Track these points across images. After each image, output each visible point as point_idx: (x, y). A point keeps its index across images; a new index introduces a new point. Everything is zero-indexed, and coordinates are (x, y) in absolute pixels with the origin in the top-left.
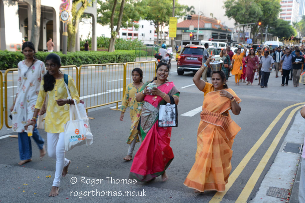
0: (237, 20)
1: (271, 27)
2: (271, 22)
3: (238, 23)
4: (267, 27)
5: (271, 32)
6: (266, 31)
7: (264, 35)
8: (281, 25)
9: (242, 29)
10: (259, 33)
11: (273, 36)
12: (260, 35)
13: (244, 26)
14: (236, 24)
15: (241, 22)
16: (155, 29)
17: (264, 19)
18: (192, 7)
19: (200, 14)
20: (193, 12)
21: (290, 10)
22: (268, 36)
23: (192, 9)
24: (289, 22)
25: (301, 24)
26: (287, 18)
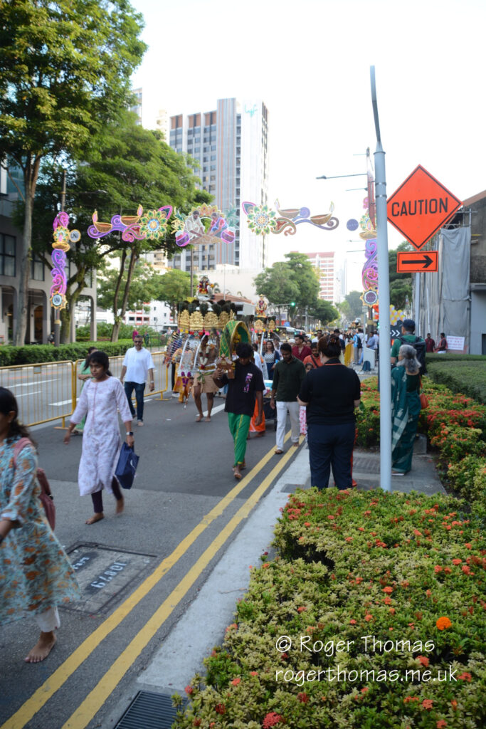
0: (272, 300)
1: (311, 309)
2: (312, 302)
3: (272, 304)
4: (307, 309)
5: (312, 315)
6: (306, 313)
7: (304, 318)
8: (322, 306)
9: (277, 310)
10: (298, 315)
11: (314, 319)
12: (299, 318)
13: (279, 307)
15: (275, 302)
16: (171, 312)
17: (301, 299)
18: (216, 284)
19: (226, 293)
20: (217, 290)
21: (332, 288)
22: (309, 318)
23: (216, 287)
24: (331, 302)
25: (345, 305)
26: (329, 297)
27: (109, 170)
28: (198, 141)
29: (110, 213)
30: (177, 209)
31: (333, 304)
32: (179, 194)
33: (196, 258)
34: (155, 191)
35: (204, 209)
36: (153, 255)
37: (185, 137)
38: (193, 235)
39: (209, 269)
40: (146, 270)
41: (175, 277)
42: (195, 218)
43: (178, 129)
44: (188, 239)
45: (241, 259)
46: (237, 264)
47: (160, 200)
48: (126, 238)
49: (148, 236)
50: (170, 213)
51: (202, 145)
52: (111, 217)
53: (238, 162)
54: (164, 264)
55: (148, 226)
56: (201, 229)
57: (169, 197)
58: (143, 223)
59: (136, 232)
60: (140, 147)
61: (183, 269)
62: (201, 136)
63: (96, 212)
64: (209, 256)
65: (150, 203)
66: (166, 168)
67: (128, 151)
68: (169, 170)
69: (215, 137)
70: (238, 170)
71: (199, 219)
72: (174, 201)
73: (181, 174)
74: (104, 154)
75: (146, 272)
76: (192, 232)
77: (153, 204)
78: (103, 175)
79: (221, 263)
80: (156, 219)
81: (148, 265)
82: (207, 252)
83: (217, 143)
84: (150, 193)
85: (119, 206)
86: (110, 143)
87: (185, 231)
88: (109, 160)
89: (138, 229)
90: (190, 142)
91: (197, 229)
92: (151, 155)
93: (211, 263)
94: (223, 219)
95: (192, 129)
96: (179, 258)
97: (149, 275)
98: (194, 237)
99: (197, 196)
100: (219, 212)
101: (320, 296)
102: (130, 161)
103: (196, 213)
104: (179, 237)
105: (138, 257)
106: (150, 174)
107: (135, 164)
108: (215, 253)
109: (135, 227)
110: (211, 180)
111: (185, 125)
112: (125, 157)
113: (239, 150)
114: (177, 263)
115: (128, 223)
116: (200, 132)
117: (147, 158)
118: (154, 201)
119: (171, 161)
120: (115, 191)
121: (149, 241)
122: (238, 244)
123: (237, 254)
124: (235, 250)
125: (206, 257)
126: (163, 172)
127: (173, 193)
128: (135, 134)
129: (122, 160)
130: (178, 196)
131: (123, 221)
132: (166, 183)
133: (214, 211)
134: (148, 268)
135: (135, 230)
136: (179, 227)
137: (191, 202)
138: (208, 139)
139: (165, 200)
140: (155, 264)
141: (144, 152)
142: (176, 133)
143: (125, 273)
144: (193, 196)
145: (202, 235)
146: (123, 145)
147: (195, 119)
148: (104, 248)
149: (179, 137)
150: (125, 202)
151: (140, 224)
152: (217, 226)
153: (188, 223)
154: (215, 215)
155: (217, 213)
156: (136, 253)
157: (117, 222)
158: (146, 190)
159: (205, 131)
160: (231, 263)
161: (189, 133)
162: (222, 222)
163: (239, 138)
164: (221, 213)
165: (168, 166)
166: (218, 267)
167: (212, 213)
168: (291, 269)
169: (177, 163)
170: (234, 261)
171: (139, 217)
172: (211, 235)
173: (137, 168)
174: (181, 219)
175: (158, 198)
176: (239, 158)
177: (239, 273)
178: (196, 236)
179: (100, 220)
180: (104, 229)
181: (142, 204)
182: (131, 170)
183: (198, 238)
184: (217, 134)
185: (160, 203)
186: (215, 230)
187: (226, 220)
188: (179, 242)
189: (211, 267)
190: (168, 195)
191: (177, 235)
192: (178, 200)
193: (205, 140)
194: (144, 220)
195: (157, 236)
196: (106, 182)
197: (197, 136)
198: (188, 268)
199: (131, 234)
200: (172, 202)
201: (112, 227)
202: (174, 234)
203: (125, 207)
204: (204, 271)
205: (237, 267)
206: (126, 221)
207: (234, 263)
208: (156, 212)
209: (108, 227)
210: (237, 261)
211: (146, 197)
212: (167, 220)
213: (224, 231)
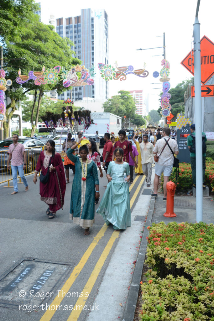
1: (132, 119)
2: (132, 116)
4: (129, 119)
5: (132, 122)
6: (129, 121)
7: (128, 124)
8: (137, 118)
10: (125, 123)
11: (133, 124)
12: (126, 124)
17: (127, 114)
18: (83, 108)
21: (142, 109)
22: (131, 124)
24: (142, 116)
25: (148, 117)
26: (140, 113)
27: (26, 47)
28: (71, 32)
29: (28, 70)
30: (63, 68)
31: (143, 117)
34: (51, 58)
35: (78, 67)
36: (50, 93)
37: (64, 30)
38: (72, 81)
40: (47, 101)
42: (73, 72)
43: (61, 26)
44: (69, 83)
45: (95, 95)
46: (93, 97)
47: (54, 63)
48: (36, 83)
49: (48, 82)
50: (60, 70)
51: (73, 34)
52: (28, 72)
53: (93, 44)
54: (56, 97)
55: (48, 76)
56: (76, 78)
57: (59, 62)
59: (42, 80)
60: (42, 34)
62: (73, 29)
63: (20, 70)
64: (79, 93)
65: (49, 64)
66: (56, 46)
67: (35, 36)
68: (58, 47)
69: (80, 30)
70: (93, 48)
71: (75, 73)
73: (65, 49)
74: (23, 38)
76: (71, 79)
77: (50, 65)
78: (23, 50)
79: (85, 97)
80: (52, 73)
81: (48, 98)
82: (78, 91)
83: (81, 34)
85: (32, 67)
86: (25, 32)
87: (68, 79)
88: (26, 42)
89: (43, 79)
90: (67, 33)
91: (74, 78)
92: (48, 39)
93: (80, 97)
94: (88, 72)
95: (68, 25)
96: (63, 95)
97: (49, 103)
98: (73, 82)
99: (73, 61)
100: (85, 69)
101: (136, 112)
102: (37, 42)
103: (73, 69)
104: (65, 82)
105: (43, 94)
106: (48, 49)
107: (39, 43)
108: (82, 91)
109: (41, 78)
110: (79, 53)
111: (64, 24)
112: (34, 40)
113: (93, 37)
114: (63, 97)
115: (38, 75)
116: (72, 27)
117: (46, 41)
118: (51, 64)
119: (59, 42)
120: (30, 58)
121: (49, 85)
122: (93, 87)
123: (93, 92)
124: (92, 90)
125: (77, 94)
126: (55, 48)
127: (60, 60)
128: (39, 27)
129: (33, 41)
130: (63, 61)
131: (35, 74)
132: (56, 54)
133: (83, 68)
135: (41, 79)
136: (65, 77)
137: (70, 64)
138: (77, 31)
139: (56, 63)
140: (51, 98)
141: (44, 37)
142: (60, 28)
143: (37, 103)
144: (71, 60)
145: (77, 81)
146: (33, 33)
147: (69, 20)
148: (25, 89)
149: (61, 30)
150: (36, 65)
151: (44, 76)
152: (85, 76)
153: (69, 74)
154: (83, 70)
155: (84, 69)
156: (42, 92)
157: (31, 75)
158: (46, 58)
159: (75, 27)
160: (90, 97)
161: (67, 28)
162: (87, 74)
163: (93, 31)
165: (58, 45)
166: (84, 99)
168: (121, 99)
169: (62, 44)
170: (92, 95)
171: (43, 72)
172: (82, 81)
173: (41, 46)
174: (65, 73)
176: (93, 41)
177: (94, 102)
178: (74, 82)
179: (22, 74)
180: (25, 79)
181: (45, 66)
182: (37, 47)
183: (75, 83)
184: (81, 28)
185: (54, 64)
186: (83, 78)
187: (89, 73)
188: (65, 85)
189: (80, 99)
190: (58, 60)
191: (64, 81)
192: (63, 64)
193: (75, 32)
195: (53, 82)
196: (24, 53)
197: (71, 29)
199: (39, 81)
200: (60, 64)
201: (29, 78)
202: (62, 81)
203: (35, 67)
204: (77, 101)
205: (93, 99)
206: (36, 74)
207: (92, 97)
208: (52, 70)
209: (27, 77)
210: (93, 95)
211: (46, 61)
212: (58, 74)
213: (88, 79)
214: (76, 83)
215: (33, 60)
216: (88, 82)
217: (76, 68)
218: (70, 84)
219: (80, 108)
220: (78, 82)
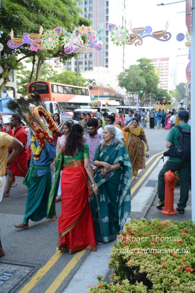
0: (128, 90)
1: (153, 94)
2: (154, 91)
3: (129, 92)
4: (151, 95)
5: (154, 98)
6: (150, 97)
7: (149, 101)
8: (160, 92)
9: (132, 96)
10: (145, 99)
11: (156, 101)
12: (146, 100)
13: (133, 94)
14: (127, 92)
15: (130, 90)
17: (147, 88)
18: (93, 80)
19: (100, 85)
20: (94, 83)
21: (167, 81)
22: (152, 101)
23: (94, 81)
24: (167, 90)
25: (175, 92)
26: (165, 87)
29: (22, 32)
30: (65, 29)
31: (168, 92)
32: (68, 20)
33: (81, 63)
34: (52, 17)
35: (83, 29)
36: (54, 61)
38: (75, 47)
39: (89, 70)
40: (49, 70)
41: (67, 75)
42: (77, 35)
44: (72, 49)
45: (109, 64)
46: (107, 66)
47: (55, 24)
48: (33, 48)
49: (47, 47)
50: (61, 32)
52: (22, 34)
54: (61, 67)
55: (46, 40)
56: (81, 42)
57: (61, 22)
58: (43, 38)
59: (39, 45)
61: (73, 70)
63: (12, 31)
64: (89, 61)
65: (48, 25)
70: (107, 3)
71: (79, 36)
72: (65, 25)
73: (69, 5)
75: (49, 72)
76: (74, 44)
77: (51, 26)
78: (16, 5)
79: (96, 66)
80: (52, 36)
81: (50, 67)
82: (88, 59)
84: (48, 19)
85: (28, 27)
87: (70, 44)
89: (40, 43)
91: (78, 42)
93: (91, 66)
94: (95, 35)
96: (70, 63)
97: (51, 74)
98: (76, 48)
99: (80, 21)
100: (92, 31)
101: (159, 86)
103: (77, 32)
104: (67, 48)
105: (43, 62)
106: (47, 5)
108: (93, 59)
109: (38, 42)
114: (69, 66)
115: (34, 38)
118: (51, 25)
120: (25, 17)
121: (50, 52)
123: (107, 60)
124: (105, 58)
125: (87, 62)
127: (63, 19)
130: (67, 21)
131: (30, 37)
132: (59, 12)
133: (89, 30)
134: (50, 69)
135: (38, 43)
136: (67, 41)
137: (76, 25)
139: (58, 24)
140: (55, 67)
143: (35, 73)
145: (82, 46)
148: (20, 56)
150: (32, 25)
151: (41, 39)
152: (91, 40)
153: (72, 38)
154: (89, 33)
155: (91, 31)
156: (42, 59)
157: (27, 38)
158: (45, 17)
160: (103, 66)
162: (94, 37)
164: (93, 32)
166: (95, 68)
167: (88, 31)
168: (140, 69)
170: (105, 64)
171: (40, 34)
172: (87, 47)
174: (68, 35)
175: (54, 22)
177: (108, 72)
178: (78, 47)
179: (15, 36)
180: (18, 43)
181: (43, 27)
183: (78, 49)
185: (55, 25)
186: (89, 43)
187: (97, 36)
188: (67, 51)
189: (91, 69)
190: (61, 20)
191: (65, 47)
194: (44, 37)
195: (52, 47)
196: (18, 10)
198: (76, 70)
199: (36, 46)
200: (63, 25)
201: (23, 41)
202: (63, 46)
203: (32, 28)
204: (86, 71)
205: (107, 69)
206: (32, 37)
207: (105, 66)
208: (52, 32)
209: (20, 41)
210: (107, 65)
211: (46, 21)
212: (58, 37)
213: (95, 44)
214: (80, 48)
215: (30, 19)
216: (95, 48)
217: (80, 29)
218: (73, 51)
219: (90, 80)
220: (82, 48)
